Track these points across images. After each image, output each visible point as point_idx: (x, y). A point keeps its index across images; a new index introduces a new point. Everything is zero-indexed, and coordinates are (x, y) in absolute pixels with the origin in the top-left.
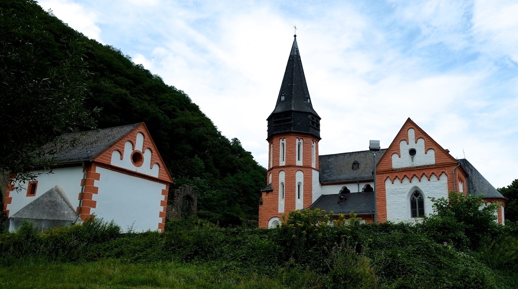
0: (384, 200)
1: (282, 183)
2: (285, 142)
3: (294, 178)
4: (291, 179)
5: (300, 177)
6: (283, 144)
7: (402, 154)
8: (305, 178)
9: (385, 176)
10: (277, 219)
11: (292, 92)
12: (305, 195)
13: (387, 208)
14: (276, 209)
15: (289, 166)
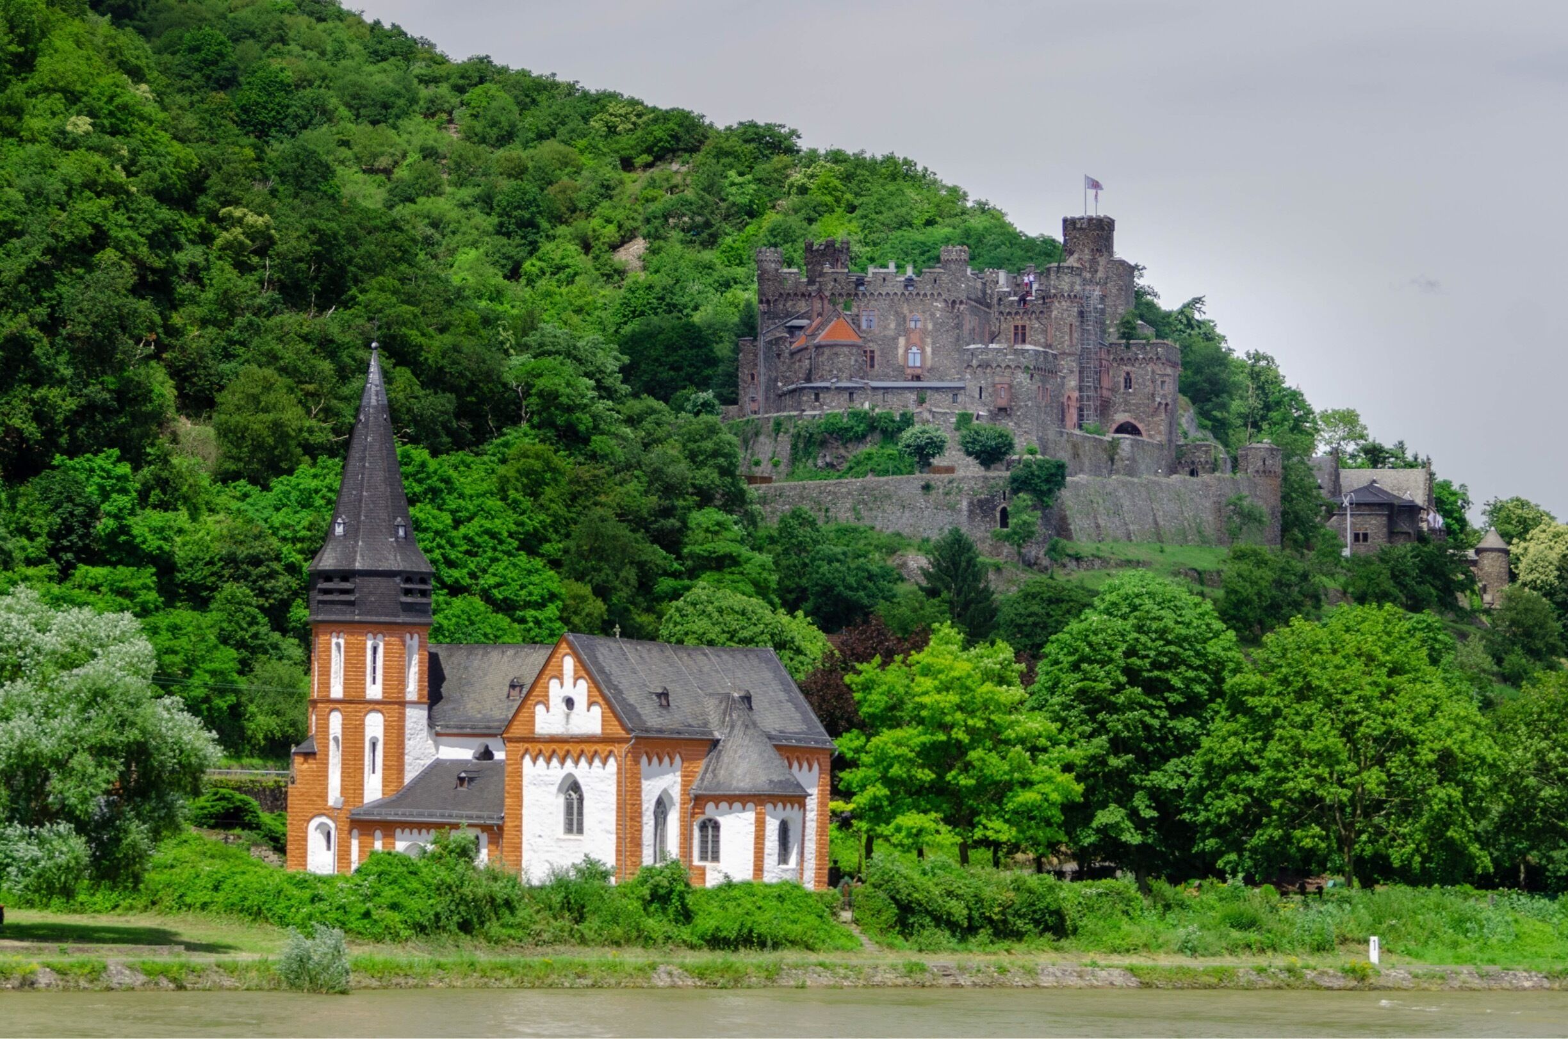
0: (519, 797)
1: (336, 739)
2: (342, 641)
3: (360, 729)
4: (354, 733)
5: (374, 725)
6: (338, 645)
7: (551, 703)
8: (386, 728)
9: (522, 746)
10: (324, 819)
11: (359, 515)
12: (386, 767)
13: (524, 812)
14: (324, 796)
15: (351, 702)
